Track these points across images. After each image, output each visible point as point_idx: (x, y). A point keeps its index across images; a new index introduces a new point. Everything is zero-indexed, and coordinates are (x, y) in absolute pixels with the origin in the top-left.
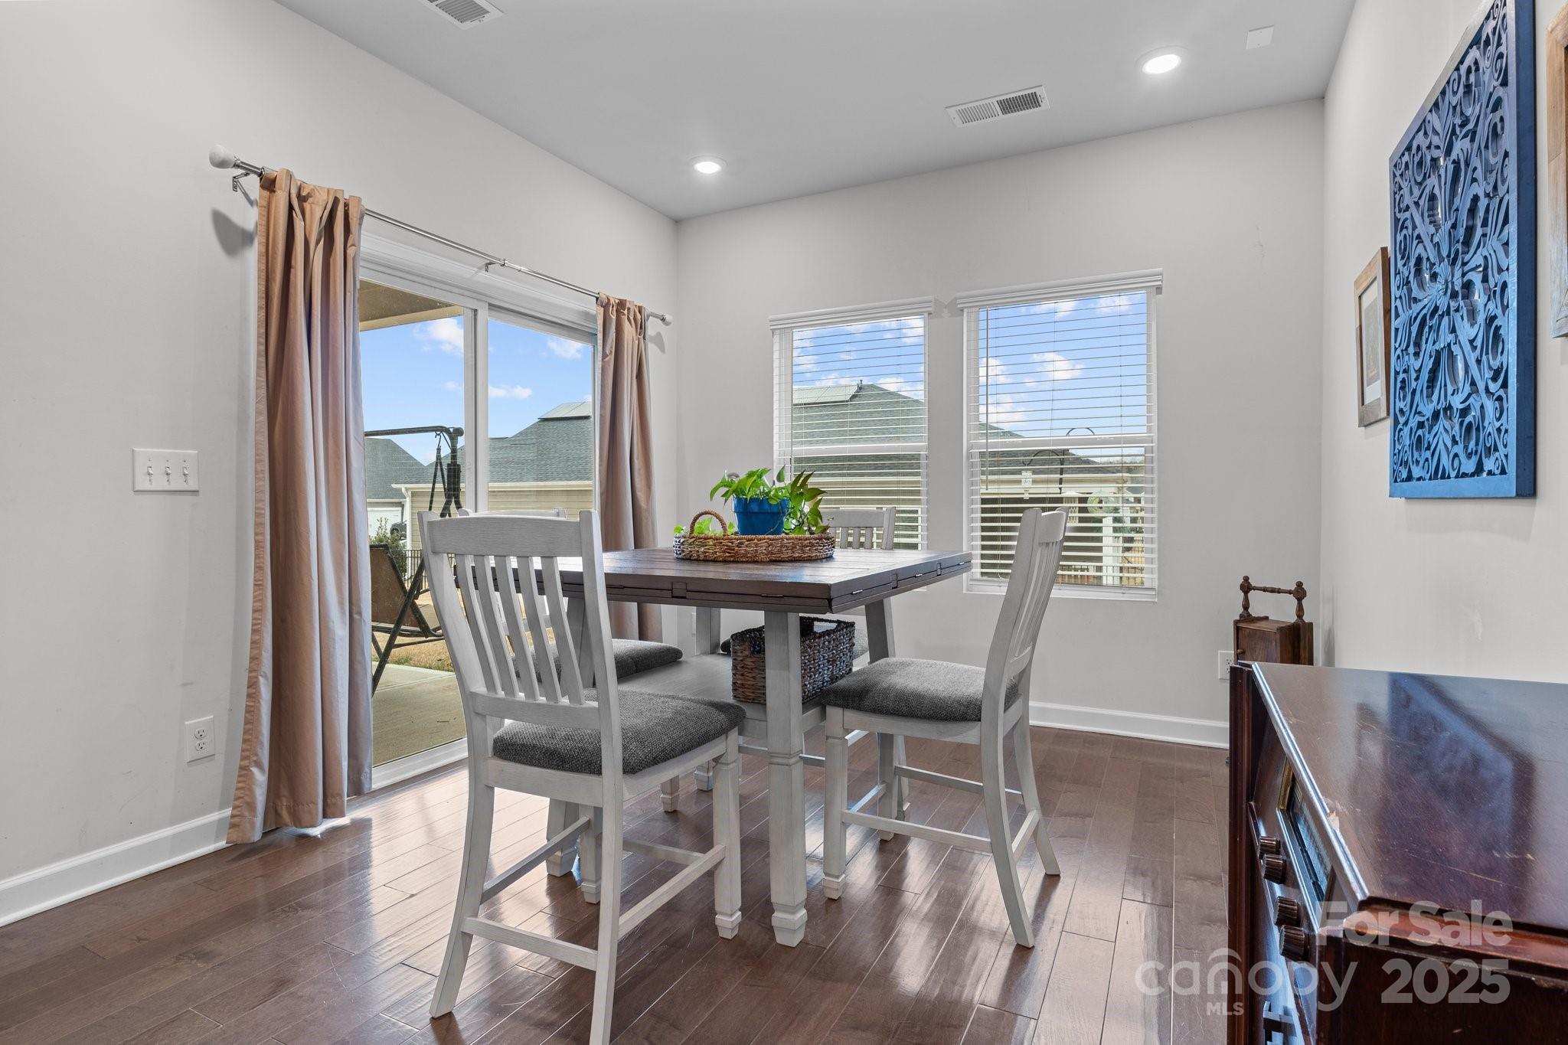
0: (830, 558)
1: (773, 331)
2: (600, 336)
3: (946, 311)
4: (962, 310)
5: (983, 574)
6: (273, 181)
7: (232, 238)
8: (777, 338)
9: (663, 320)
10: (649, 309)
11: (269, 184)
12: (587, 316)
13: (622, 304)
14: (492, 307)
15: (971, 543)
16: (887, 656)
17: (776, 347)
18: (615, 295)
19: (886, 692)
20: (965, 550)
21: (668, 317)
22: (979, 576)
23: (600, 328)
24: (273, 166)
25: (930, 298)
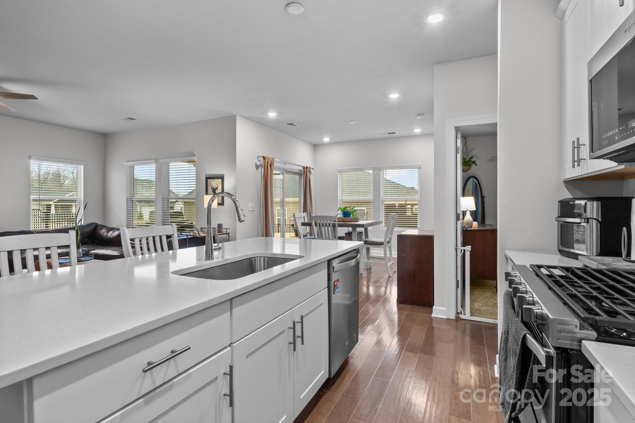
0: (359, 221)
1: (338, 172)
2: (303, 175)
3: (377, 170)
4: (380, 170)
5: (385, 226)
6: (265, 158)
7: (257, 167)
8: (339, 173)
9: (313, 169)
10: (311, 167)
11: (264, 158)
12: (300, 170)
13: (307, 167)
14: (286, 171)
15: (382, 218)
16: (368, 238)
17: (339, 175)
18: (305, 165)
19: (369, 241)
20: (381, 220)
21: (314, 168)
22: (384, 226)
23: (303, 173)
24: (265, 155)
25: (373, 167)
